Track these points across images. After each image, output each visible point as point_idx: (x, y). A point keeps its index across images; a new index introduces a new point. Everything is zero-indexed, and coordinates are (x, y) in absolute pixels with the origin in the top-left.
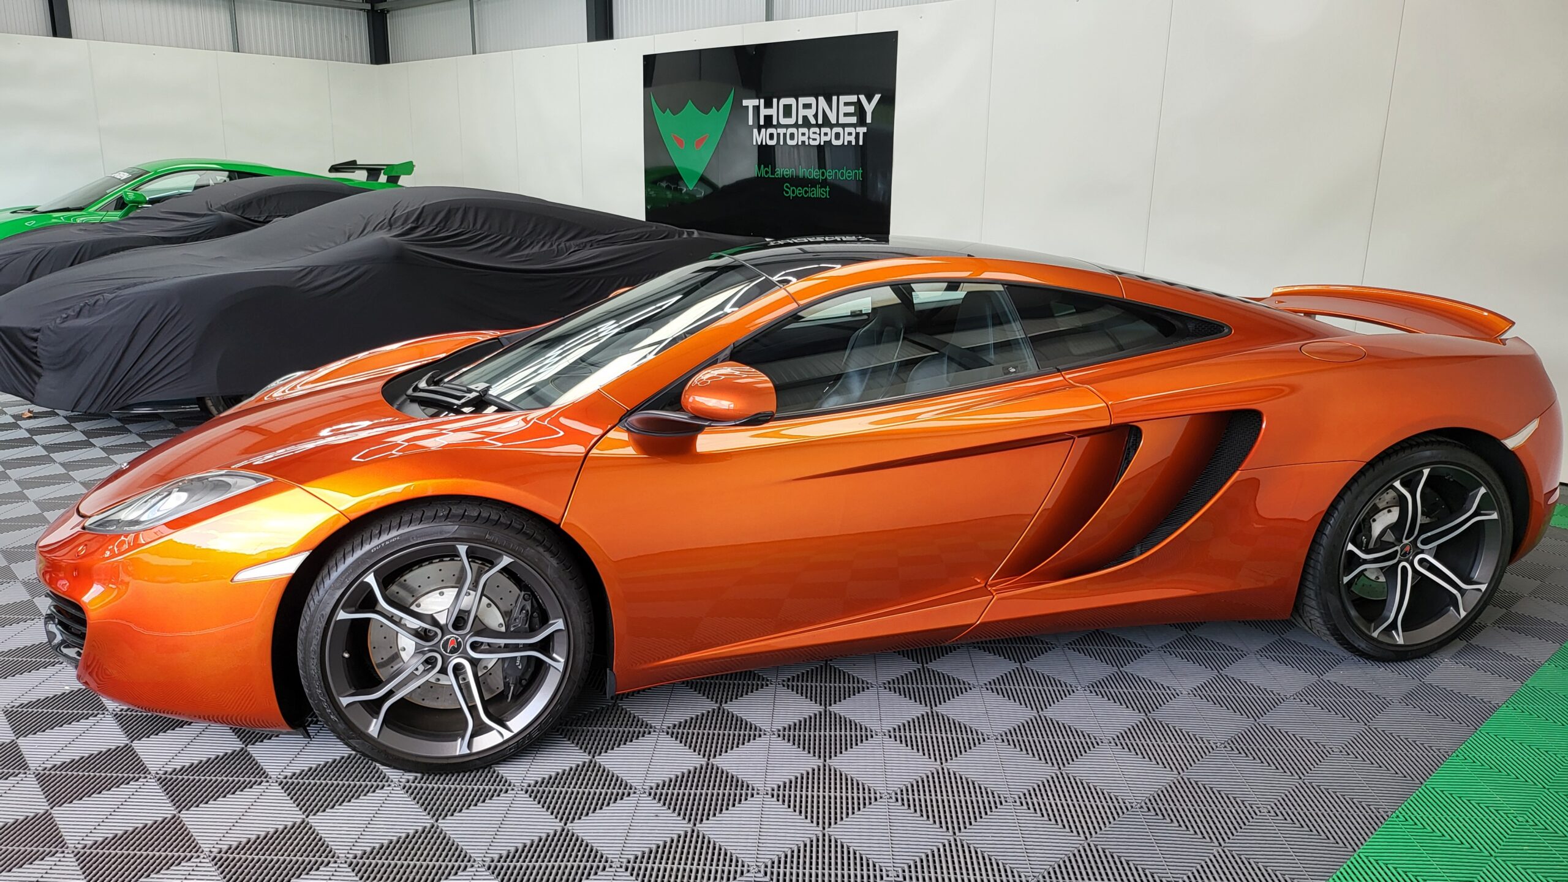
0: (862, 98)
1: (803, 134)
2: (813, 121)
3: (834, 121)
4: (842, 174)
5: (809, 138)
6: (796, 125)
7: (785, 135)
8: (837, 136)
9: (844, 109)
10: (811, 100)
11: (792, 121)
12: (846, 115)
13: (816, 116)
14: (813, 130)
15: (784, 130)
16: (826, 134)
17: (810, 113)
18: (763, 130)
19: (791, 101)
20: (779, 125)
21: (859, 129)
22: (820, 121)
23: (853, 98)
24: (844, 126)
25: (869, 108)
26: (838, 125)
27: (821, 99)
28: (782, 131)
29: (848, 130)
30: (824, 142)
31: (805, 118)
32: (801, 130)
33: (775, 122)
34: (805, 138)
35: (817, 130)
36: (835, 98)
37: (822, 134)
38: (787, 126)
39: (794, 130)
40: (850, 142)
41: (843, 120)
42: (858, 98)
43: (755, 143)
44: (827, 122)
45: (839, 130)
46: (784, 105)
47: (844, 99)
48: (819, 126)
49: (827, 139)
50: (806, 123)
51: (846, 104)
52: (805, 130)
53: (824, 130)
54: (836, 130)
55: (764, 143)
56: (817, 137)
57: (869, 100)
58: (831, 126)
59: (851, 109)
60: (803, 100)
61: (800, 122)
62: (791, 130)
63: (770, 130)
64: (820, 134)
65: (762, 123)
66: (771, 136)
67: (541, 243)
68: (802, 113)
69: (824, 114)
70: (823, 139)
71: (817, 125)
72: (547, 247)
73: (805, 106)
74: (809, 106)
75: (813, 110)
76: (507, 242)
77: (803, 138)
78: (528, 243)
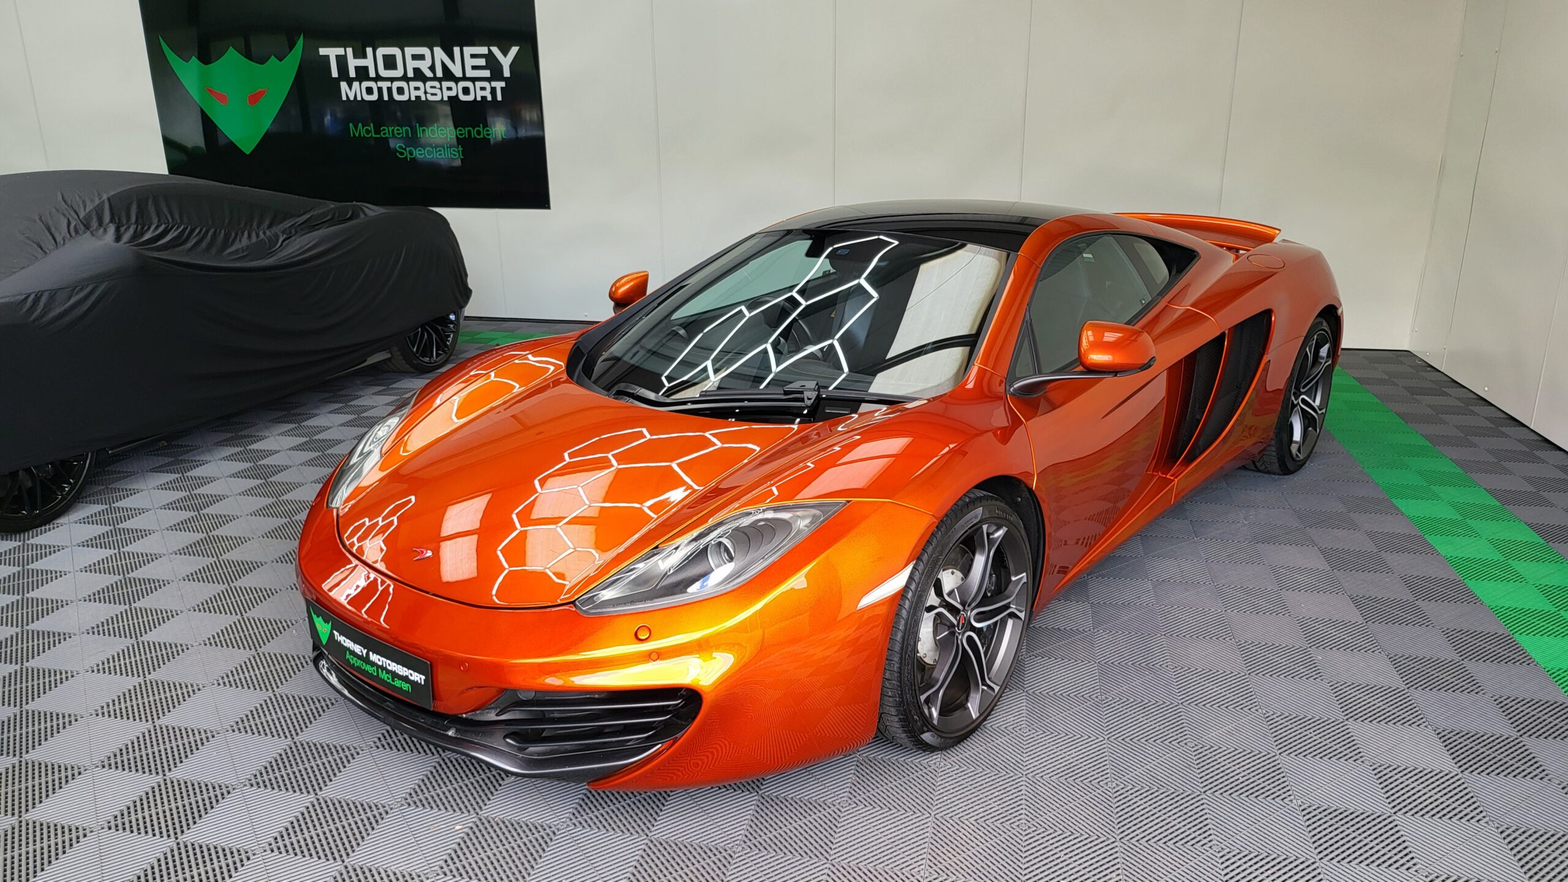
0: (495, 50)
1: (417, 89)
2: (429, 74)
3: (458, 73)
4: (479, 133)
5: (426, 93)
6: (405, 78)
7: (389, 89)
8: (466, 91)
9: (470, 62)
10: (424, 51)
11: (399, 73)
12: (474, 68)
13: (432, 68)
14: (429, 84)
15: (388, 84)
16: (449, 89)
17: (424, 66)
18: (356, 84)
19: (395, 51)
20: (378, 78)
21: (494, 84)
22: (439, 74)
23: (484, 50)
24: (473, 80)
25: (506, 62)
26: (465, 78)
27: (438, 51)
28: (384, 85)
29: (479, 84)
30: (449, 97)
31: (417, 71)
32: (413, 84)
33: (372, 74)
34: (421, 93)
35: (436, 84)
36: (457, 50)
37: (444, 89)
38: (392, 80)
39: (403, 84)
40: (484, 98)
41: (470, 73)
42: (490, 51)
43: (344, 98)
44: (448, 75)
45: (469, 84)
46: (384, 56)
47: (468, 50)
48: (440, 80)
49: (453, 93)
50: (419, 75)
51: (473, 56)
52: (420, 84)
53: (445, 84)
54: (462, 84)
55: (359, 98)
56: (438, 91)
57: (505, 54)
58: (457, 80)
59: (482, 62)
60: (410, 51)
61: (410, 74)
62: (396, 84)
63: (365, 84)
64: (441, 89)
65: (352, 74)
66: (369, 91)
67: (246, 233)
68: (411, 64)
69: (445, 67)
70: (447, 94)
71: (435, 78)
72: (254, 239)
73: (415, 57)
74: (421, 57)
75: (428, 62)
76: (214, 236)
77: (418, 93)
78: (233, 235)
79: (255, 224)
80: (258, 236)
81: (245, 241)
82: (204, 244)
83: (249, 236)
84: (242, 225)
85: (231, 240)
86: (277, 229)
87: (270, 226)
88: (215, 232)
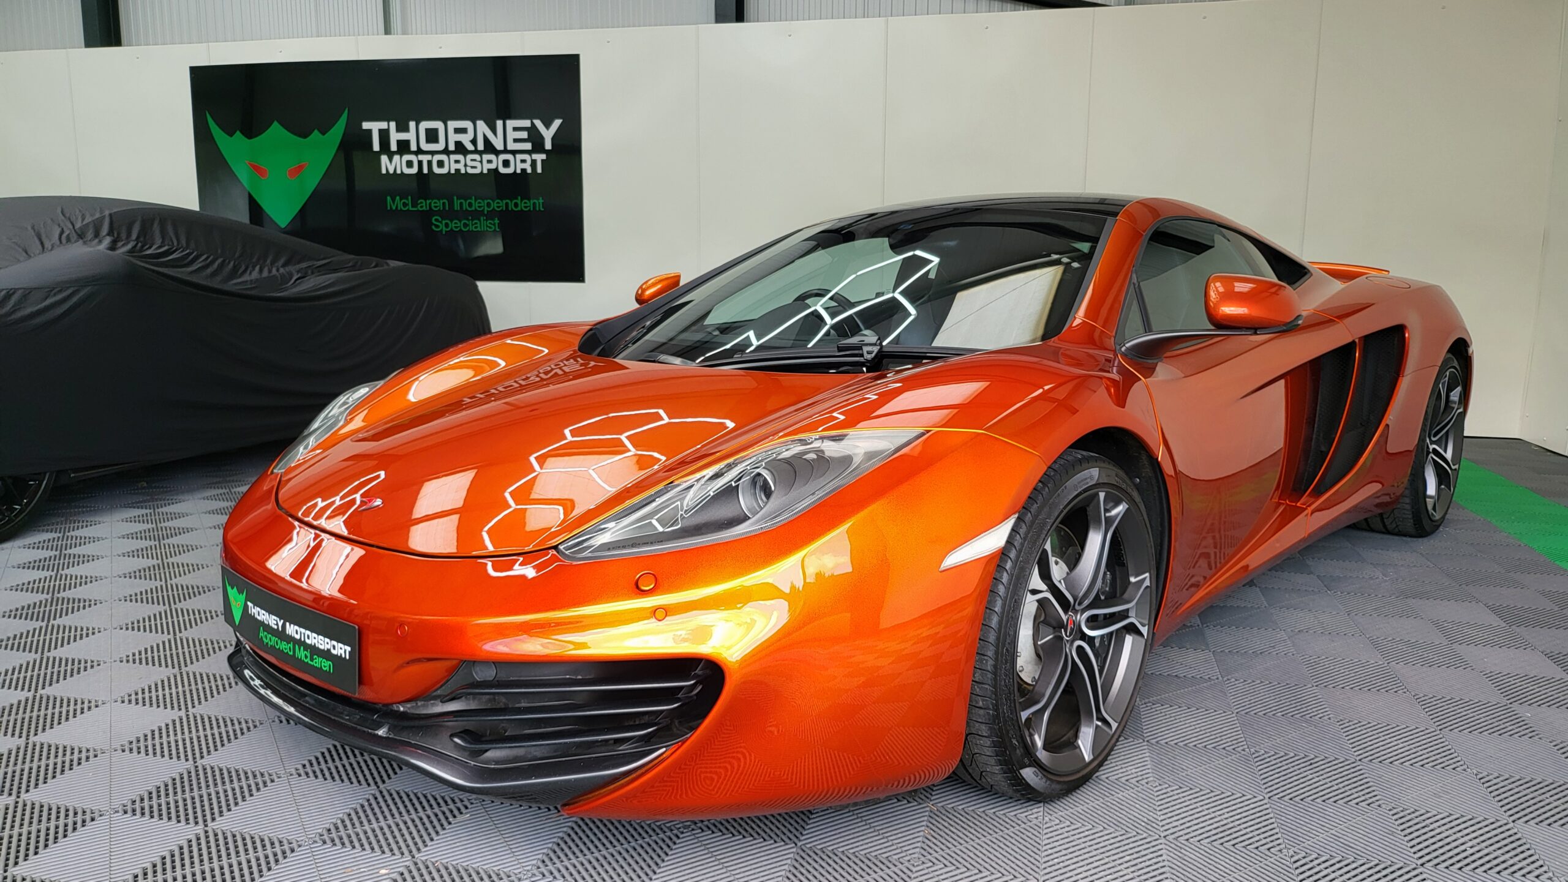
0: (538, 124)
1: (457, 162)
2: (470, 147)
3: (499, 146)
4: (516, 204)
5: (466, 165)
6: (446, 152)
7: (430, 162)
8: (506, 163)
9: (513, 135)
10: (467, 124)
11: (440, 146)
12: (516, 140)
13: (474, 142)
14: (470, 157)
15: (429, 157)
16: (489, 162)
17: (466, 139)
18: (397, 156)
19: (438, 125)
20: (419, 151)
21: (535, 157)
22: (481, 147)
23: (527, 124)
24: (514, 152)
25: (548, 135)
26: (505, 151)
27: (481, 124)
28: (425, 158)
29: (520, 157)
30: (488, 170)
31: (459, 144)
32: (453, 157)
33: (414, 147)
34: (461, 166)
35: (477, 157)
36: (499, 123)
37: (484, 162)
38: (433, 153)
39: (443, 157)
40: (524, 170)
41: (511, 146)
42: (533, 124)
43: (385, 170)
44: (489, 148)
45: (509, 157)
46: (426, 129)
47: (511, 123)
48: (480, 153)
49: (493, 166)
50: (460, 148)
51: (516, 129)
52: (460, 157)
53: (486, 157)
54: (502, 157)
55: (399, 171)
56: (478, 164)
57: (548, 127)
58: (497, 153)
59: (523, 135)
60: (452, 125)
61: (452, 147)
62: (438, 157)
63: (407, 157)
64: (481, 162)
65: (394, 148)
66: (409, 163)
67: (257, 268)
68: (453, 138)
69: (487, 141)
70: (487, 167)
71: (476, 151)
72: (265, 274)
73: (458, 131)
74: (463, 131)
75: (470, 135)
76: (222, 266)
77: (458, 166)
78: (243, 267)
79: (268, 261)
80: (270, 271)
81: (255, 274)
82: (209, 270)
83: (261, 271)
84: (254, 260)
85: (240, 272)
86: (291, 268)
87: (284, 266)
88: (224, 261)
